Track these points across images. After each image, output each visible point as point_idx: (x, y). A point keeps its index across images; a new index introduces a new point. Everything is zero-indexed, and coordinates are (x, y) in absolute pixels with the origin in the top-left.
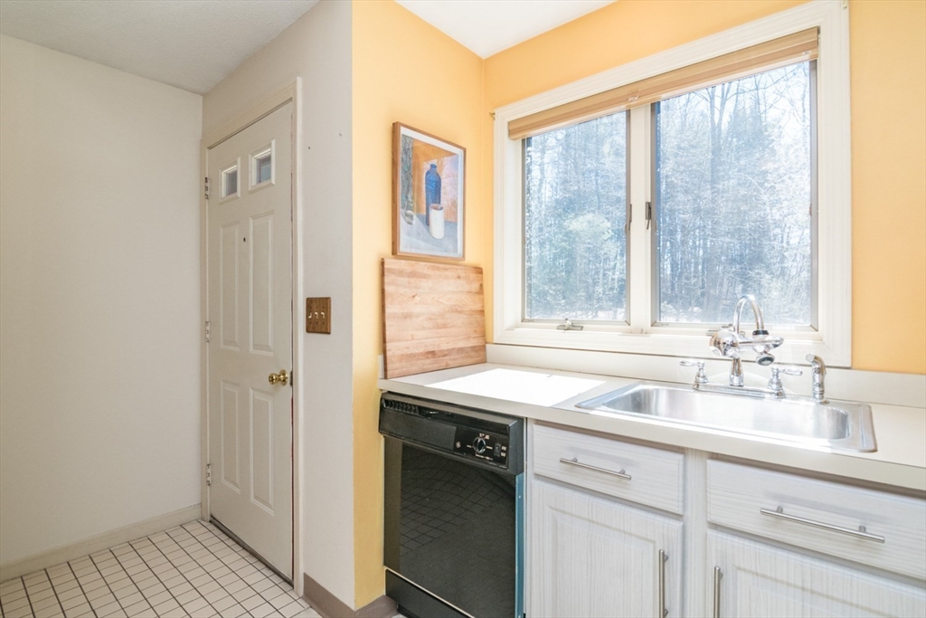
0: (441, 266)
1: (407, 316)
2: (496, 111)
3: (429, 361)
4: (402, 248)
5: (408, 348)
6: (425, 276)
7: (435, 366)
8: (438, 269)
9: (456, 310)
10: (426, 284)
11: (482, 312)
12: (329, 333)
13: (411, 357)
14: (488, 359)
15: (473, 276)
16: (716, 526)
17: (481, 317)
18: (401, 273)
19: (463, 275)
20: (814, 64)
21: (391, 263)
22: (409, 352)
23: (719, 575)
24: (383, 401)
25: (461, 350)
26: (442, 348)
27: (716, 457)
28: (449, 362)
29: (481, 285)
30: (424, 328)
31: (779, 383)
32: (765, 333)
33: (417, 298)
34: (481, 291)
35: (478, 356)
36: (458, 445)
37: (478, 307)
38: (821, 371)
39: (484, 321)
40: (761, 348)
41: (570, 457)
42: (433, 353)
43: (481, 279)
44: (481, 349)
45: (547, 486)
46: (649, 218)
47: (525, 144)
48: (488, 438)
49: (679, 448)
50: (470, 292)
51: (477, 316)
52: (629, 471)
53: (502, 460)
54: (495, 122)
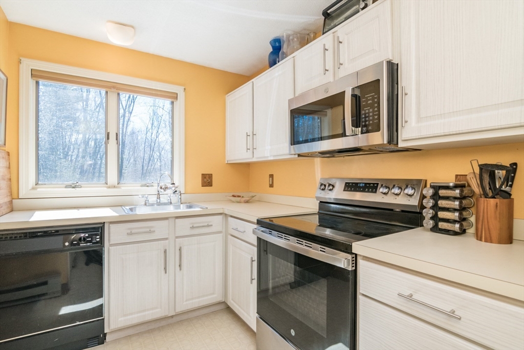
2: (22, 59)
9: (3, 178)
11: (10, 179)
15: (7, 156)
16: (177, 237)
19: (4, 156)
20: (173, 102)
23: (180, 248)
25: (6, 203)
27: (177, 217)
29: (9, 163)
31: (170, 200)
32: (174, 184)
34: (9, 167)
35: (11, 207)
36: (67, 244)
38: (180, 195)
40: (173, 189)
41: (129, 231)
43: (9, 160)
44: (11, 202)
45: (117, 247)
46: (117, 139)
47: (37, 83)
48: (87, 235)
49: (166, 219)
50: (6, 167)
51: (9, 182)
52: (152, 229)
53: (97, 242)
54: (21, 66)
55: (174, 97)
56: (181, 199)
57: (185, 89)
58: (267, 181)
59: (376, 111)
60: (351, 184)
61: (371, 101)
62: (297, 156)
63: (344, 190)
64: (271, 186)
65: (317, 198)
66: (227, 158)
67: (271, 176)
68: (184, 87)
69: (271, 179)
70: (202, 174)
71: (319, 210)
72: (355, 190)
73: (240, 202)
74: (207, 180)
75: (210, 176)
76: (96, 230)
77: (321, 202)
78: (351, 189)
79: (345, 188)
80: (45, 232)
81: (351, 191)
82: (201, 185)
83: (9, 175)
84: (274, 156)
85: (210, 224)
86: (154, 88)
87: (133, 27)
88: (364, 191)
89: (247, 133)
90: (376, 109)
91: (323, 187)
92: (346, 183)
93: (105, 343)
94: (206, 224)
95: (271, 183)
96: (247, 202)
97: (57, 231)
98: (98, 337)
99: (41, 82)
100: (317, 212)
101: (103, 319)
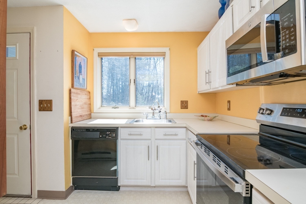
0: (82, 91)
1: (76, 105)
2: (94, 49)
3: (80, 118)
4: (75, 86)
5: (76, 114)
6: (79, 94)
7: (82, 120)
8: (81, 92)
9: (85, 104)
10: (79, 96)
11: (90, 104)
12: (52, 111)
13: (77, 117)
14: (92, 118)
15: (88, 94)
16: (156, 139)
17: (90, 106)
18: (74, 93)
19: (86, 94)
20: (164, 58)
21: (73, 90)
22: (77, 116)
23: (157, 146)
24: (72, 129)
25: (87, 115)
26: (83, 114)
27: (156, 127)
28: (85, 118)
29: (90, 97)
30: (79, 109)
31: (160, 116)
32: (160, 107)
33: (78, 100)
34: (90, 99)
35: (90, 117)
36: (101, 136)
37: (89, 103)
38: (166, 114)
39: (91, 107)
40: (159, 110)
41: (130, 133)
42: (81, 116)
43: (90, 95)
44: (90, 114)
45: (124, 141)
46: (134, 83)
47: (102, 59)
48: (109, 133)
49: (150, 127)
50: (88, 99)
51: (89, 105)
52: (142, 133)
53: (114, 137)
54: (94, 52)
55: (163, 55)
56: (166, 116)
57: (170, 49)
58: (226, 105)
59: (293, 32)
60: (288, 109)
61: (287, 23)
62: (235, 85)
63: (281, 115)
64: (229, 109)
65: (258, 121)
66: (198, 90)
67: (229, 102)
68: (169, 48)
69: (228, 104)
70: (181, 101)
71: (260, 131)
72: (292, 116)
73: (204, 120)
74: (184, 105)
75: (186, 102)
76: (114, 131)
77: (262, 124)
78: (288, 114)
79: (282, 113)
80: (94, 129)
81: (287, 116)
82: (180, 108)
83: (90, 102)
84: (222, 87)
85: (177, 133)
86: (152, 52)
87: (135, 19)
88: (301, 117)
89: (206, 71)
90: (292, 29)
91: (261, 111)
92: (284, 108)
93: (119, 191)
94: (174, 133)
95: (228, 107)
96: (211, 120)
97: (98, 129)
98: (116, 186)
99: (103, 58)
100: (257, 133)
101: (118, 178)
